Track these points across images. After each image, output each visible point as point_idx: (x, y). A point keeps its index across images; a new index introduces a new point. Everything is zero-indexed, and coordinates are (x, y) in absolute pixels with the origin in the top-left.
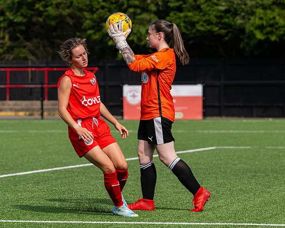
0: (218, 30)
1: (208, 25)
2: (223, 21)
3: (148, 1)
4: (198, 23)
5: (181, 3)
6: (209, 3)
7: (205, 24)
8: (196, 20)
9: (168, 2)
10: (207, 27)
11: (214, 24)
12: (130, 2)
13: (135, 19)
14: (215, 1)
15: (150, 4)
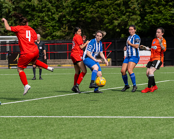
1: (166, 20)
2: (173, 18)
3: (136, 9)
4: (161, 20)
5: (152, 10)
6: (166, 10)
7: (164, 20)
8: (160, 18)
9: (146, 9)
10: (165, 21)
11: (168, 20)
12: (127, 10)
13: (129, 18)
14: (169, 8)
15: (136, 11)
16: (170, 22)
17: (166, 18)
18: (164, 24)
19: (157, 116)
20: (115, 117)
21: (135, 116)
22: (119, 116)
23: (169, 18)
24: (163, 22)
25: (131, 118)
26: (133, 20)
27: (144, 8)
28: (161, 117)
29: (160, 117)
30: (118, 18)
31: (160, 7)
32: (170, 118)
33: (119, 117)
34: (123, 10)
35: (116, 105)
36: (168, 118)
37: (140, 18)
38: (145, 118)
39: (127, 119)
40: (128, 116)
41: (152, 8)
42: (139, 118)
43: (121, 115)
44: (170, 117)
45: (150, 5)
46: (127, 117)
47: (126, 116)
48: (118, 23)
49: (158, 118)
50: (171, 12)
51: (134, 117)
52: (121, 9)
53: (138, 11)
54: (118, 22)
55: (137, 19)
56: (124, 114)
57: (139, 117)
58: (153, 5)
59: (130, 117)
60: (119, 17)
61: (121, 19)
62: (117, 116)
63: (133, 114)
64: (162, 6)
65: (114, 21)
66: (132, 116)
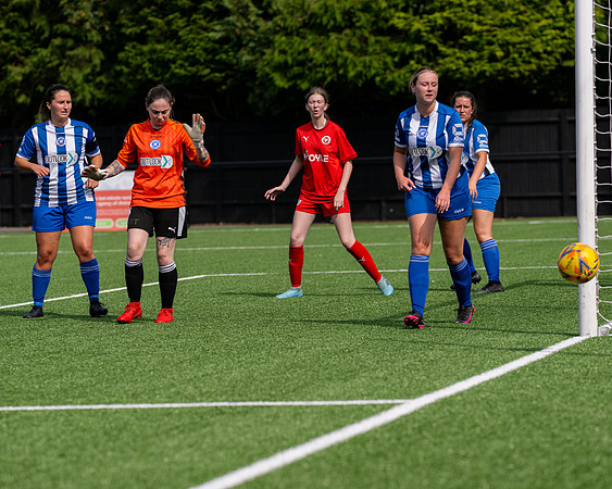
0: (209, 74)
1: (191, 65)
2: (217, 58)
3: (87, 25)
4: (174, 63)
5: (143, 27)
6: (194, 27)
7: (186, 64)
8: (171, 57)
9: (122, 26)
10: (189, 68)
11: (202, 64)
12: (55, 28)
13: (64, 57)
14: (203, 23)
15: (89, 31)
16: (207, 71)
17: (194, 56)
18: (186, 76)
19: (158, 402)
20: (11, 408)
21: (82, 404)
22: (25, 405)
23: (203, 57)
24: (182, 72)
25: (67, 410)
26: (78, 63)
27: (117, 23)
28: (175, 405)
29: (168, 405)
30: (22, 58)
31: (171, 17)
32: (203, 407)
33: (24, 408)
34: (41, 27)
35: (15, 366)
36: (199, 408)
37: (103, 57)
38: (117, 411)
39: (53, 415)
40: (56, 403)
41: (143, 20)
42: (97, 411)
43: (30, 401)
44: (205, 404)
45: (136, 12)
46: (53, 408)
47: (49, 405)
48: (23, 75)
49: (162, 409)
50: (211, 34)
51: (78, 407)
52: (35, 25)
53: (94, 32)
54: (23, 70)
55: (90, 61)
56: (43, 398)
57: (94, 407)
58: (147, 10)
59: (64, 407)
60: (27, 54)
61: (35, 59)
62: (17, 405)
63: (73, 397)
64: (177, 14)
65: (10, 67)
66: (71, 403)
